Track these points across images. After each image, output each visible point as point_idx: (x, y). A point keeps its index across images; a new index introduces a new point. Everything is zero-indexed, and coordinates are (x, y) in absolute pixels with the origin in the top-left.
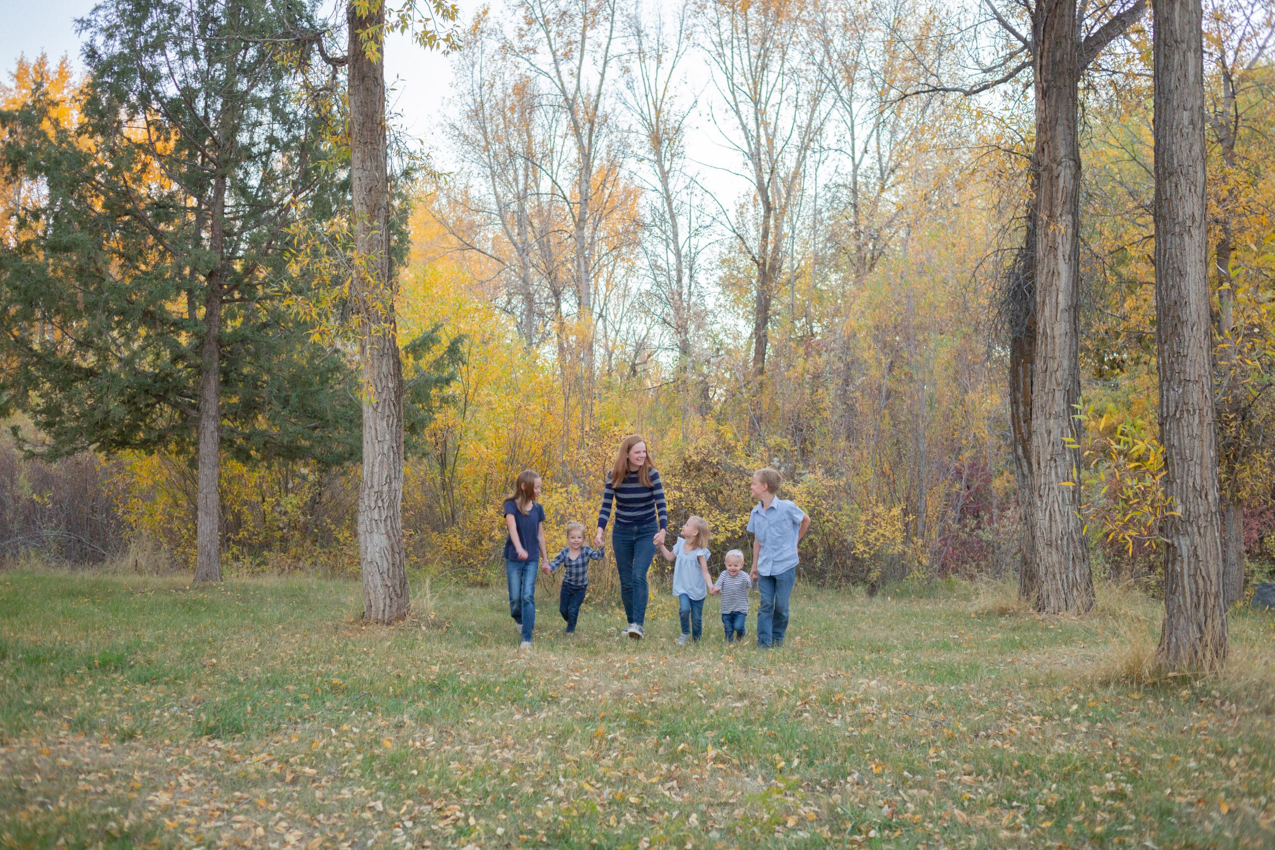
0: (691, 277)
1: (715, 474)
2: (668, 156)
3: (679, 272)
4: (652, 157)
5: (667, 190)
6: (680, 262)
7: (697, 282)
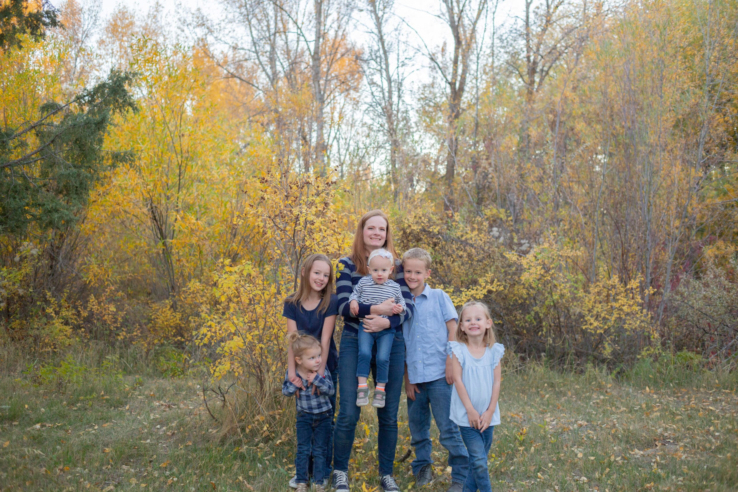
0: (399, 97)
1: (435, 244)
2: (381, 7)
3: (390, 92)
4: (370, 8)
5: (380, 32)
6: (390, 87)
7: (403, 101)
